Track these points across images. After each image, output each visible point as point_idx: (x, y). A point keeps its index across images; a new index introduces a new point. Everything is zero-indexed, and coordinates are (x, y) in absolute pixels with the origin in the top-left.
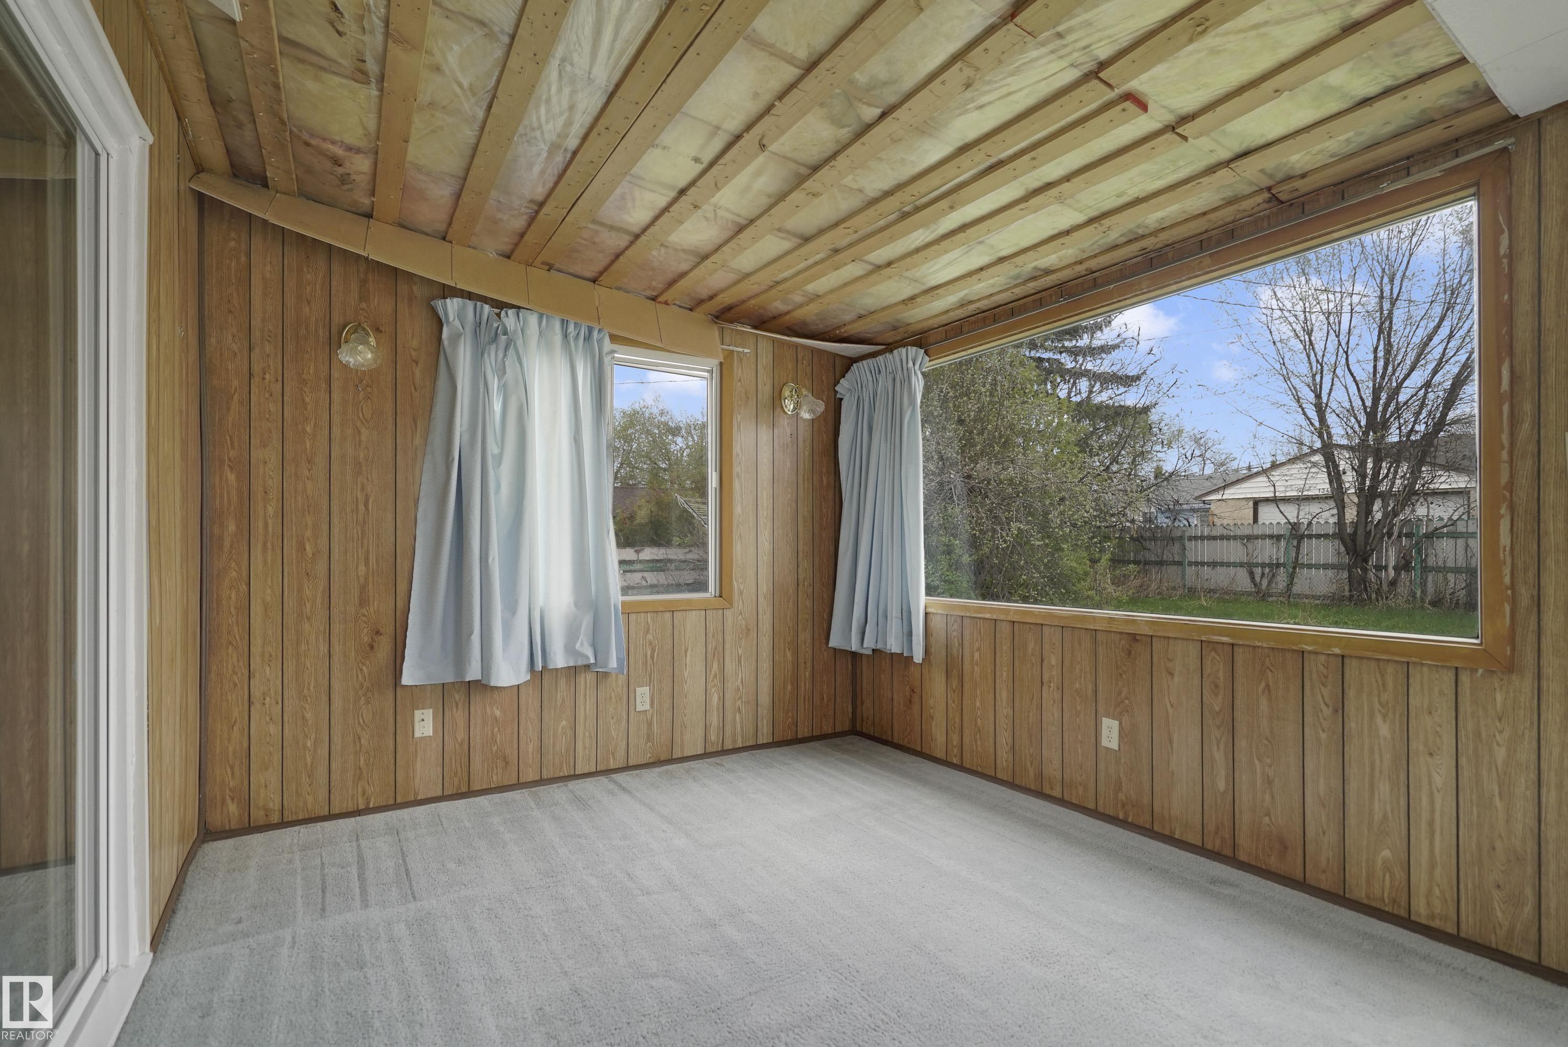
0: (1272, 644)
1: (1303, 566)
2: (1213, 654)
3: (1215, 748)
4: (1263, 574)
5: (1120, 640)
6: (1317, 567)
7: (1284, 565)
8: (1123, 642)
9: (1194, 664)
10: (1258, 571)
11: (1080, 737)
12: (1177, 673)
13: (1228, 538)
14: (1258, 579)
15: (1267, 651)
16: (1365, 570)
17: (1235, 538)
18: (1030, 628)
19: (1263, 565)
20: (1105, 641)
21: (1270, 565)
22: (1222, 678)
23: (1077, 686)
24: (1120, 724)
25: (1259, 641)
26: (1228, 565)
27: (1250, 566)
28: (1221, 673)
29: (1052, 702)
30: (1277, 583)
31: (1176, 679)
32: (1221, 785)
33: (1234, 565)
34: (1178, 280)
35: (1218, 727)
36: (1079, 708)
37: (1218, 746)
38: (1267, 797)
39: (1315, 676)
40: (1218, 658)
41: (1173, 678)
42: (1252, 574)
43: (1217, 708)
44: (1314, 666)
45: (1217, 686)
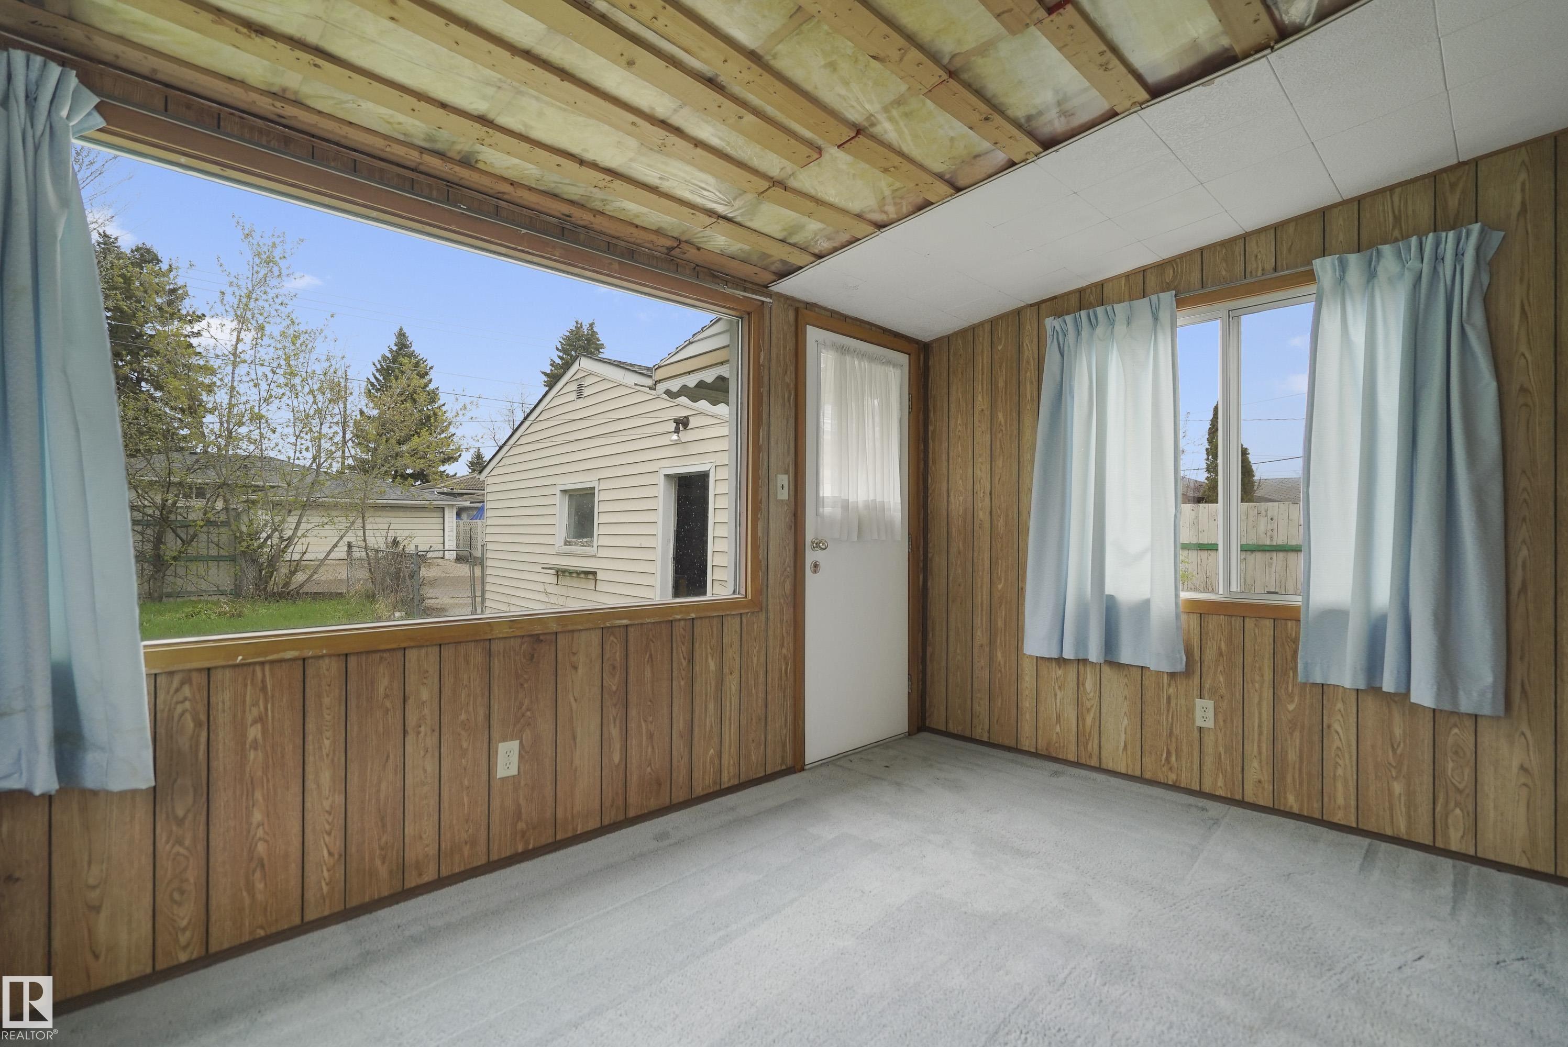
0: (657, 619)
2: (612, 638)
3: (612, 726)
5: (522, 644)
8: (524, 647)
9: (595, 651)
11: (466, 783)
12: (580, 667)
15: (650, 626)
18: (381, 658)
20: (501, 651)
22: (618, 659)
23: (463, 717)
24: (521, 743)
25: (648, 618)
28: (618, 654)
29: (422, 753)
31: (580, 671)
32: (616, 758)
34: (587, 267)
35: (615, 705)
36: (465, 745)
37: (615, 723)
38: (650, 750)
39: (679, 639)
40: (615, 640)
41: (577, 671)
43: (614, 688)
44: (679, 630)
45: (614, 668)
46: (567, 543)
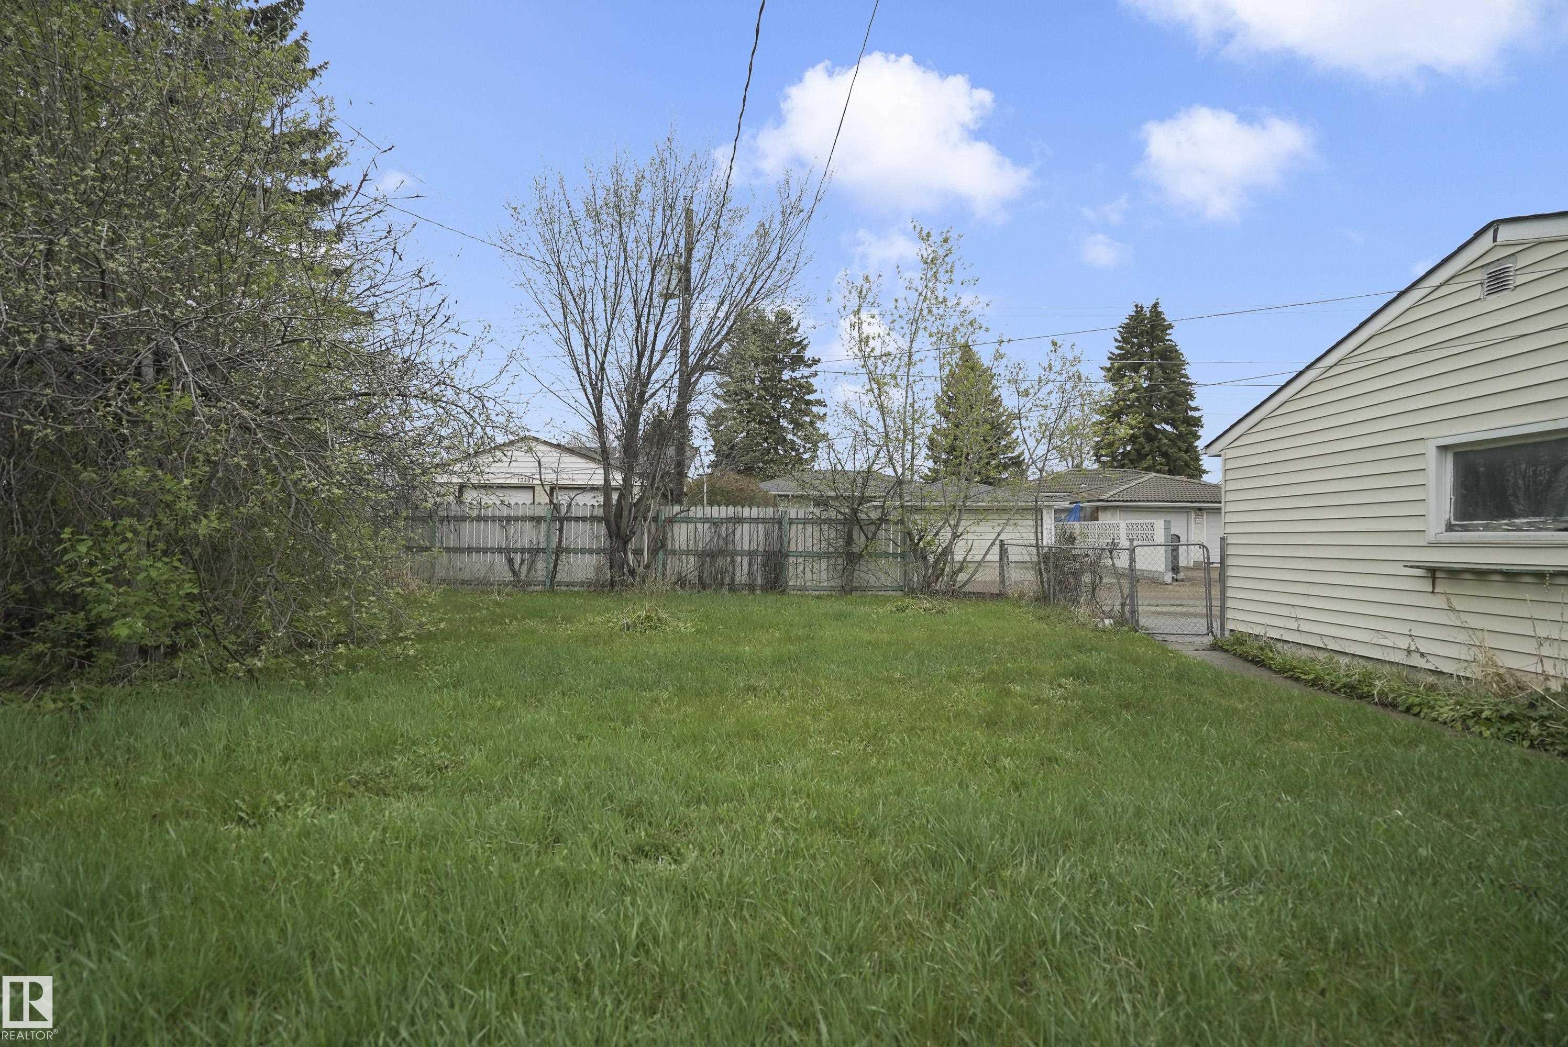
1: (568, 550)
4: (522, 561)
6: (583, 551)
7: (544, 551)
10: (517, 558)
13: (485, 519)
14: (517, 566)
16: (626, 554)
17: (493, 519)
19: (523, 550)
21: (529, 551)
26: (485, 551)
27: (507, 551)
30: (536, 571)
33: (492, 550)
42: (510, 561)
46: (1450, 528)
